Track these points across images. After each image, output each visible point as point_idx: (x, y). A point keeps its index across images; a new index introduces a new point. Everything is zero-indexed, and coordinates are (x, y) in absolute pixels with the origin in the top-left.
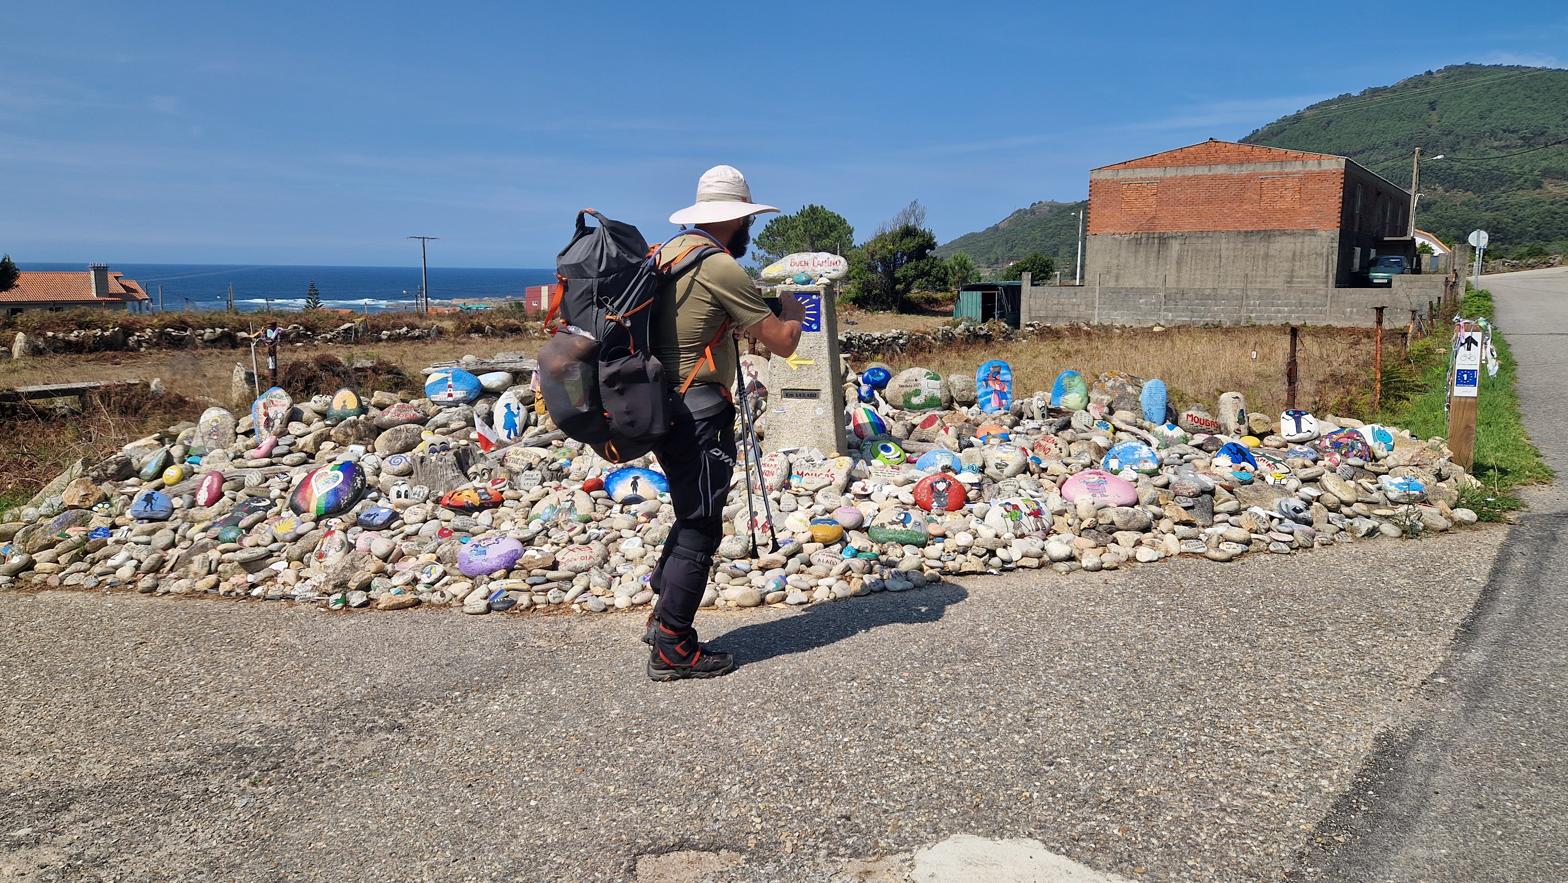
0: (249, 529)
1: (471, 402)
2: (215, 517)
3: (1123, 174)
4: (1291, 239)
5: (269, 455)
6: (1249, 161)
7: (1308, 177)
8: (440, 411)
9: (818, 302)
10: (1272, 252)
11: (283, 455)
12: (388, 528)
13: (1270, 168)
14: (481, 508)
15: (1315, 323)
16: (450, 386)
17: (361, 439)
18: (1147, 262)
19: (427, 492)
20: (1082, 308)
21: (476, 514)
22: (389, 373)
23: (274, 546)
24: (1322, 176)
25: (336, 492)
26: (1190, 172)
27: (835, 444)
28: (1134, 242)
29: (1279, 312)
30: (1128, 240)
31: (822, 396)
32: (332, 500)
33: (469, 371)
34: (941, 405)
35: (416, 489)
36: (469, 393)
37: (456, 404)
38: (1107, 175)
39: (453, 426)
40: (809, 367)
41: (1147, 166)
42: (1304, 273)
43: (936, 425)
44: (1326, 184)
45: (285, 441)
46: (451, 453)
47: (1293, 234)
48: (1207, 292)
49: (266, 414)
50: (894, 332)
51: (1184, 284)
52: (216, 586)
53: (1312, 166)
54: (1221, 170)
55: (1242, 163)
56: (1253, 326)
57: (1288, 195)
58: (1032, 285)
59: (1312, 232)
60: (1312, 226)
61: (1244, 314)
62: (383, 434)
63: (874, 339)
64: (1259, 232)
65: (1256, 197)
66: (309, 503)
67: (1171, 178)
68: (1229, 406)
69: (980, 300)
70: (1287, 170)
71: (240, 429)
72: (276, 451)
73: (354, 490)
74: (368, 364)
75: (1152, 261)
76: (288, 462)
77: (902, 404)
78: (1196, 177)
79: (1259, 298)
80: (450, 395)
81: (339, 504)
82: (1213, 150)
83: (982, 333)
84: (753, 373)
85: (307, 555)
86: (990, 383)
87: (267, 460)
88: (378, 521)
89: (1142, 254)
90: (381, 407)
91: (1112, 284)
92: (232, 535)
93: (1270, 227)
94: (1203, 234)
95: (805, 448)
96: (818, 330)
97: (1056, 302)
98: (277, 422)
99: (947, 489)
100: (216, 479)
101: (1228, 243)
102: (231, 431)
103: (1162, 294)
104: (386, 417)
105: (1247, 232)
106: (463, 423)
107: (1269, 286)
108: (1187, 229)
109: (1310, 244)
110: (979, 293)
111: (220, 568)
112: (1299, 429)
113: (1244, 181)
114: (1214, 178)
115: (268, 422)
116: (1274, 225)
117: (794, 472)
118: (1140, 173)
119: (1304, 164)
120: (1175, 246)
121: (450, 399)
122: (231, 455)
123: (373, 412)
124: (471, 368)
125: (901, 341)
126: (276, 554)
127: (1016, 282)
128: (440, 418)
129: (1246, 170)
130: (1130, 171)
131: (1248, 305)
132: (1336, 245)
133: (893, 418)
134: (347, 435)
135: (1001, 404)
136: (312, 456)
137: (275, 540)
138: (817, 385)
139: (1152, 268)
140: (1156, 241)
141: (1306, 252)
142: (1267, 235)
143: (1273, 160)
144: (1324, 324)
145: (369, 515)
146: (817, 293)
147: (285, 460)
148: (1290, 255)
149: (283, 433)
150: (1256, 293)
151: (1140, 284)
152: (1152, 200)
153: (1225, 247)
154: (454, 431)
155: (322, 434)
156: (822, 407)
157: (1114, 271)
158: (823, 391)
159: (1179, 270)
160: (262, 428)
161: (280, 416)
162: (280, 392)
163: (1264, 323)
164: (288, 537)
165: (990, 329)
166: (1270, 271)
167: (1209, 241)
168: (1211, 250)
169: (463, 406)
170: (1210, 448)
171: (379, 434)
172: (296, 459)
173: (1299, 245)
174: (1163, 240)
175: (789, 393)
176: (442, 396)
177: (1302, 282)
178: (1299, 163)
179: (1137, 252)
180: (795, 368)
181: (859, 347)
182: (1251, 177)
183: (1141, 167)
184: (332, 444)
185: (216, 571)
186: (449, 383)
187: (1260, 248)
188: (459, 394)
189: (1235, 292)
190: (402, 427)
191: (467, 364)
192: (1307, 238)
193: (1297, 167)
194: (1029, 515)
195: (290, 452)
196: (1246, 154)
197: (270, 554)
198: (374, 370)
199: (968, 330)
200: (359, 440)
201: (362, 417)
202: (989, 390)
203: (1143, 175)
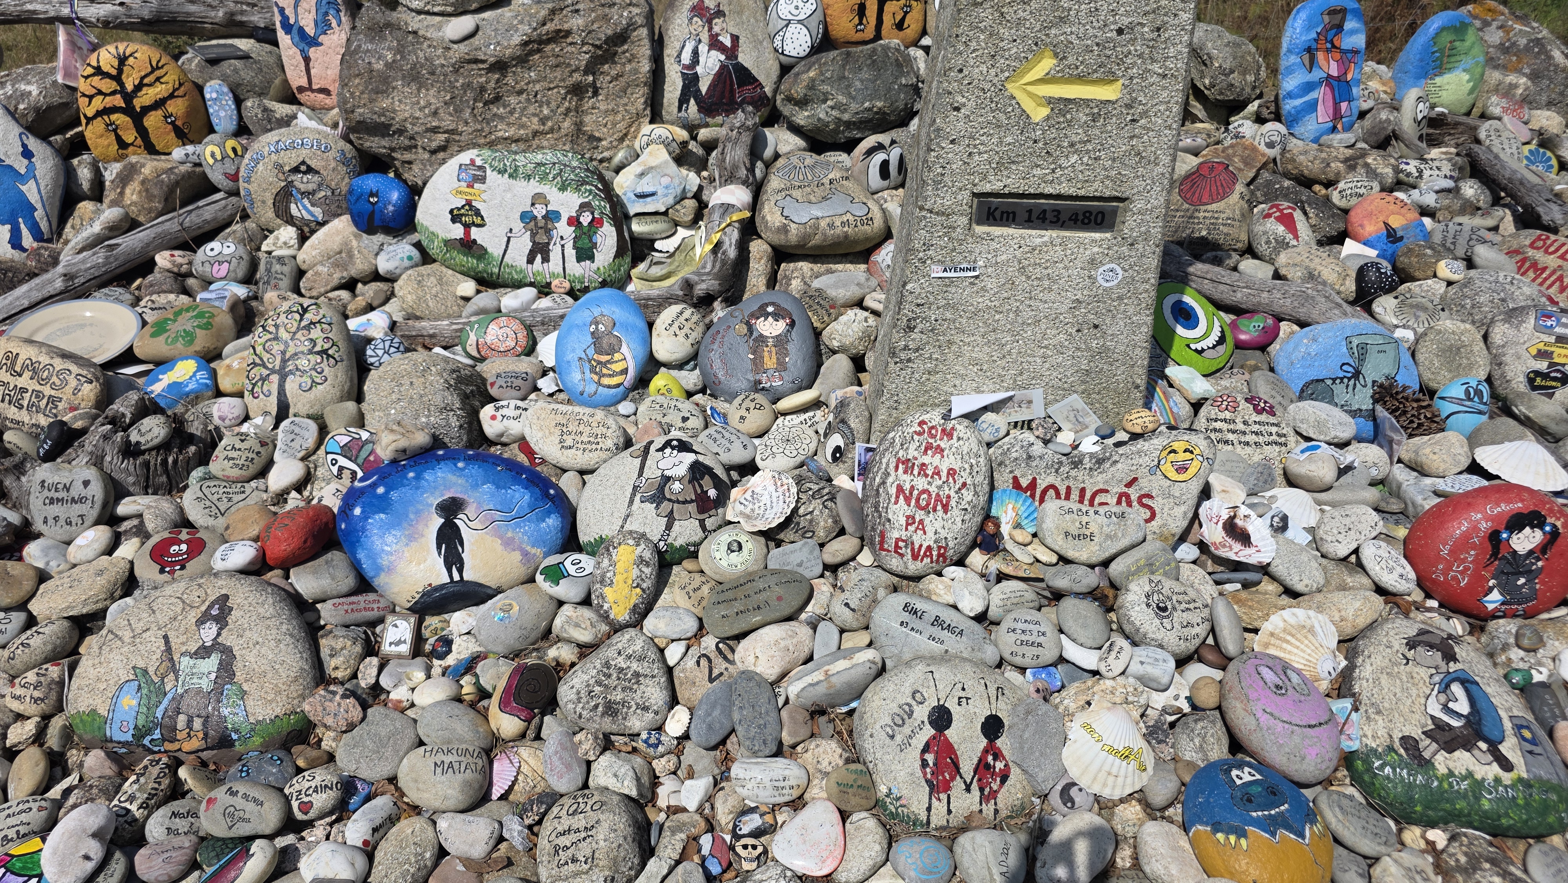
27: (1142, 381)
31: (1130, 224)
40: (1100, 111)
95: (1037, 395)
135: (1337, 115)
138: (1120, 180)
156: (1120, 258)
158: (1138, 205)
175: (1001, 208)
180: (1039, 113)
202: (1317, 75)
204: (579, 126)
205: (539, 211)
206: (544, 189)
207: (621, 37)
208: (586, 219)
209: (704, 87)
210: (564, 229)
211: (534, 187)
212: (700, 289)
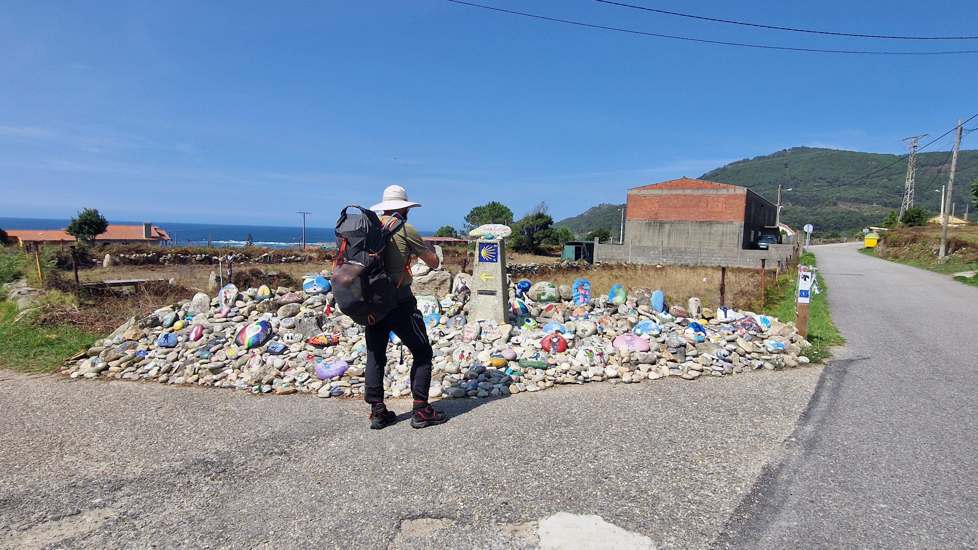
0: (214, 353)
1: (325, 293)
2: (198, 346)
3: (643, 192)
4: (721, 225)
5: (226, 317)
6: (701, 188)
7: (730, 197)
8: (310, 297)
9: (497, 248)
10: (713, 232)
11: (232, 317)
12: (282, 354)
13: (711, 192)
14: (328, 345)
15: (732, 266)
16: (315, 285)
17: (271, 310)
18: (654, 234)
19: (302, 337)
20: (623, 255)
21: (325, 348)
22: (284, 278)
23: (226, 362)
24: (736, 197)
25: (258, 336)
26: (674, 192)
27: (503, 318)
28: (648, 224)
29: (716, 260)
30: (645, 224)
31: (497, 294)
32: (256, 340)
33: (325, 278)
34: (555, 300)
35: (297, 335)
36: (324, 288)
37: (317, 294)
38: (635, 192)
39: (316, 305)
40: (491, 280)
41: (654, 189)
42: (728, 242)
43: (553, 310)
44: (738, 200)
45: (234, 310)
46: (314, 318)
47: (722, 223)
48: (682, 249)
49: (226, 297)
50: (532, 264)
51: (671, 246)
52: (197, 381)
53: (731, 192)
54: (688, 192)
55: (698, 189)
56: (704, 266)
57: (720, 205)
58: (599, 243)
59: (731, 223)
60: (731, 220)
61: (699, 260)
62: (281, 308)
63: (523, 267)
64: (706, 221)
65: (705, 205)
66: (244, 341)
67: (665, 195)
68: (693, 304)
69: (574, 249)
70: (720, 193)
71: (212, 304)
72: (229, 315)
73: (266, 335)
74: (275, 273)
75: (656, 234)
76: (235, 320)
77: (536, 299)
78: (677, 195)
79: (707, 253)
80: (315, 289)
81: (259, 342)
82: (685, 182)
83: (575, 266)
84: (464, 282)
85: (243, 366)
86: (579, 290)
87: (225, 319)
88: (278, 350)
89: (651, 230)
90: (281, 294)
91: (637, 244)
92: (206, 355)
93: (712, 220)
94: (680, 222)
95: (489, 320)
96: (496, 261)
97: (610, 252)
98: (231, 301)
99: (558, 341)
100: (200, 328)
101: (692, 226)
102: (208, 305)
103: (661, 250)
104: (283, 300)
105: (700, 221)
106: (321, 303)
107: (711, 248)
108: (672, 219)
109: (730, 228)
110: (574, 246)
111: (200, 372)
112: (726, 317)
113: (700, 197)
114: (685, 195)
115: (226, 300)
116: (713, 219)
117: (483, 331)
118: (651, 192)
119: (728, 190)
120: (667, 227)
121: (315, 291)
122: (208, 316)
123: (277, 297)
124: (326, 276)
125: (536, 269)
126: (227, 365)
127: (592, 242)
128: (309, 301)
129: (700, 192)
130: (646, 191)
131: (701, 256)
132: (743, 229)
133: (532, 306)
134: (264, 308)
135: (584, 300)
136: (246, 318)
137: (227, 359)
138: (495, 289)
139: (656, 237)
140: (658, 224)
141: (728, 232)
142: (710, 223)
143: (713, 188)
144: (737, 266)
145: (273, 348)
146: (496, 244)
147: (233, 319)
148: (721, 233)
149: (233, 306)
150: (705, 251)
151: (650, 244)
152: (656, 205)
153: (691, 228)
154: (316, 307)
155: (252, 307)
156: (497, 299)
157: (638, 238)
158: (498, 292)
159: (669, 239)
160: (223, 303)
161: (232, 298)
162: (233, 286)
163: (709, 265)
164: (234, 357)
165: (579, 264)
166: (712, 241)
167: (683, 225)
168: (684, 230)
169: (321, 295)
170: (684, 324)
171: (279, 308)
172: (239, 319)
173: (725, 229)
174: (662, 224)
175: (481, 293)
176: (311, 290)
177: (726, 246)
178: (725, 190)
179: (649, 229)
180: (484, 280)
181: (515, 271)
182: (703, 196)
183: (651, 189)
184: (257, 312)
185: (198, 373)
186: (315, 283)
187: (706, 229)
188: (319, 289)
189: (695, 250)
190: (291, 304)
191: (324, 275)
192: (729, 226)
193: (724, 192)
194: (598, 355)
195: (236, 315)
196: (700, 185)
197: (224, 366)
198: (278, 276)
199: (568, 264)
200: (270, 310)
201: (272, 299)
202: (578, 293)
203: (652, 193)
204: (436, 294)
205: (427, 305)
206: (428, 301)
207: (445, 280)
208: (434, 306)
209: (459, 289)
210: (430, 308)
211: (427, 301)
212: (450, 315)
